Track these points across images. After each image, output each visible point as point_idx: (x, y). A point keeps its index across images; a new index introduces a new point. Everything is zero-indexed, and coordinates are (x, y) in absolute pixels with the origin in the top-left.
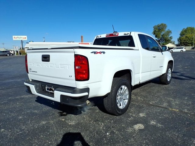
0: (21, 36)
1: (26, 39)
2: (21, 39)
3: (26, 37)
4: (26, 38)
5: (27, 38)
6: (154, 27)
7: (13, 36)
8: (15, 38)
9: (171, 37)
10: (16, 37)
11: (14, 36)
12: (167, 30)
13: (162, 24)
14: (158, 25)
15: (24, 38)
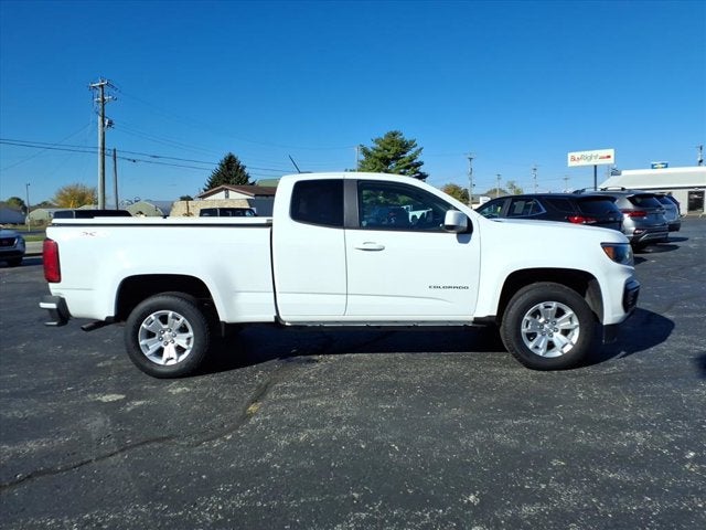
0: (595, 153)
1: (611, 161)
2: (593, 162)
3: (611, 152)
4: (609, 157)
5: (613, 157)
7: (570, 155)
8: (573, 159)
10: (577, 155)
11: (573, 154)
15: (603, 156)
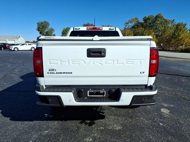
6: (37, 23)
9: (55, 35)
12: (50, 28)
13: (45, 22)
14: (41, 22)
